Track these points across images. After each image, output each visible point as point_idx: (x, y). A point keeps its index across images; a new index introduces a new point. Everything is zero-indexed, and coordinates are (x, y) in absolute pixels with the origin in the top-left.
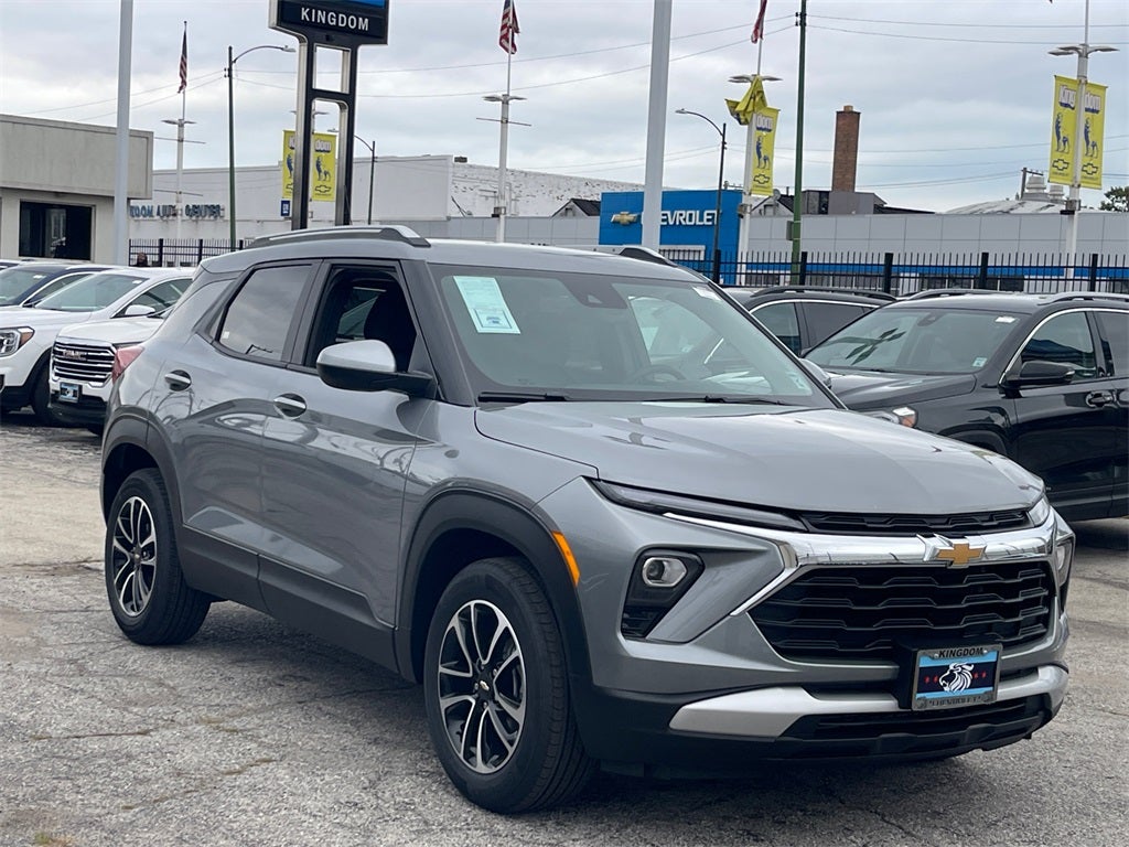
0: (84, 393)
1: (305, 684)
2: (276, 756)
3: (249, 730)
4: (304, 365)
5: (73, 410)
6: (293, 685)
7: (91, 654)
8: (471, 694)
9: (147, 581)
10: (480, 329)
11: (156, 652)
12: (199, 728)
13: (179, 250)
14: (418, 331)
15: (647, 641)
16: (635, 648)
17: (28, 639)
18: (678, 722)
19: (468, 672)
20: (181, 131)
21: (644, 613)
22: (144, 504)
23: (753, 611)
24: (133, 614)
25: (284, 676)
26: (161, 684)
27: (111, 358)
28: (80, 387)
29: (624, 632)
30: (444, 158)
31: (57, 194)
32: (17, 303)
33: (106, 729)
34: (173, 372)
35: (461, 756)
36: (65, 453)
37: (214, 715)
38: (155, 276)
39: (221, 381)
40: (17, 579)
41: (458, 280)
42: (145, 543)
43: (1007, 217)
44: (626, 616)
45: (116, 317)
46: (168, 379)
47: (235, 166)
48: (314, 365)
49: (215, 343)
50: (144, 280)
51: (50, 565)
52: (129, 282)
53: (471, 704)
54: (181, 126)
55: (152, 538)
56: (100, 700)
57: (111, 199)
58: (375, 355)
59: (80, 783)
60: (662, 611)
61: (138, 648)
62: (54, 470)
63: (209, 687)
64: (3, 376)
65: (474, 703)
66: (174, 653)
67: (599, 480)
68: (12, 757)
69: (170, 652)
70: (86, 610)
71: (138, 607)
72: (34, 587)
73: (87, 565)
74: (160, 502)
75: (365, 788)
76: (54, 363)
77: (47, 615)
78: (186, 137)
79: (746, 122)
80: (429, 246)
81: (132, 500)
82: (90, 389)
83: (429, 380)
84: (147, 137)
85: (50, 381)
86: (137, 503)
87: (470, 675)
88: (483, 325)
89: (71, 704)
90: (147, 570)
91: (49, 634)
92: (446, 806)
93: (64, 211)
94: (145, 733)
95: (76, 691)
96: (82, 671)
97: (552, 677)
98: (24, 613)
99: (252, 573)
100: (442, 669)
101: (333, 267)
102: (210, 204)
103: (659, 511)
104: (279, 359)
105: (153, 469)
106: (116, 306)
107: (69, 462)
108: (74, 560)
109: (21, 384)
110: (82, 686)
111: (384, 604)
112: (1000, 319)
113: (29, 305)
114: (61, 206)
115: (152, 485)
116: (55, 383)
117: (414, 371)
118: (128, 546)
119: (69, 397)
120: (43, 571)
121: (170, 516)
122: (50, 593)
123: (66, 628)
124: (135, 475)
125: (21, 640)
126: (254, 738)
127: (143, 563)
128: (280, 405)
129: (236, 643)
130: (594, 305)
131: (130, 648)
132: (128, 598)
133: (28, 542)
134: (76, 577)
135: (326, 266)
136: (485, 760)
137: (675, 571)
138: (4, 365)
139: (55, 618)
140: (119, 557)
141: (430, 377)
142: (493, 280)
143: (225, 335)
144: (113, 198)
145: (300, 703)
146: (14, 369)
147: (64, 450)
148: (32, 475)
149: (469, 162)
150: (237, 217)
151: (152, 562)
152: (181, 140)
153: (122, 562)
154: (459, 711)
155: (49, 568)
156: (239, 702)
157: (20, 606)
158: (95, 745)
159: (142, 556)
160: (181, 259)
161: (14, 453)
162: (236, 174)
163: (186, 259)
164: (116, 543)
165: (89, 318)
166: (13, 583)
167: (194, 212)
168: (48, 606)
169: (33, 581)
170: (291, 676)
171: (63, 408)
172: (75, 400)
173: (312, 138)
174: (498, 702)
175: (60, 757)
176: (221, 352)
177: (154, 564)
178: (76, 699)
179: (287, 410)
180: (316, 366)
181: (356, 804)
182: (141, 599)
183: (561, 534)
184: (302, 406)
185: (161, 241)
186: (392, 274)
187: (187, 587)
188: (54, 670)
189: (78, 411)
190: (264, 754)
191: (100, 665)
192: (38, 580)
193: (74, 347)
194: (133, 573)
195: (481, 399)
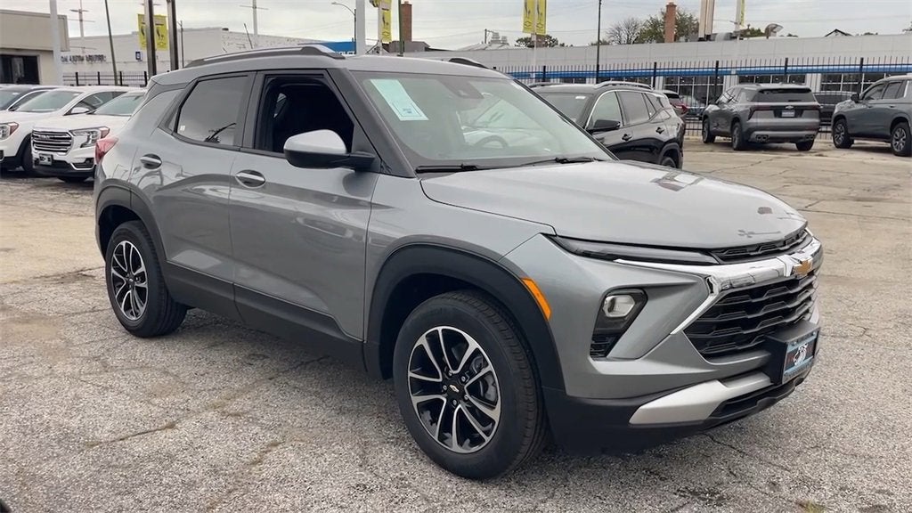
0: (55, 159)
1: (267, 361)
2: (278, 438)
3: (248, 412)
4: (254, 148)
5: (48, 169)
6: (259, 363)
7: (108, 350)
8: (441, 394)
9: (142, 298)
10: (401, 118)
11: (153, 343)
12: (210, 414)
13: (87, 78)
14: (355, 122)
15: (608, 360)
16: (603, 367)
17: (58, 341)
18: (635, 419)
19: (438, 378)
20: (81, 16)
21: (606, 337)
22: (133, 246)
23: (686, 330)
24: (134, 318)
25: (250, 355)
26: (167, 373)
27: (70, 139)
28: (52, 156)
29: (592, 354)
30: (218, 29)
31: (17, 50)
32: (4, 108)
33: (142, 428)
34: (146, 156)
35: (436, 438)
36: (49, 194)
37: (216, 400)
38: (87, 91)
40: (39, 288)
41: (374, 82)
42: (137, 272)
44: (593, 342)
45: (66, 114)
46: (143, 161)
47: (112, 34)
49: (174, 134)
50: (81, 93)
51: (59, 275)
52: (71, 95)
53: (443, 402)
54: (80, 12)
55: (143, 269)
56: (128, 395)
57: (51, 52)
58: (326, 141)
59: (139, 496)
60: (617, 336)
61: (140, 341)
62: (45, 206)
63: (202, 372)
64: (2, 151)
65: (445, 400)
66: (166, 343)
67: (556, 235)
68: (75, 474)
69: (162, 342)
70: (93, 310)
71: (137, 314)
72: (52, 295)
73: (84, 273)
74: (146, 245)
75: (361, 466)
76: (34, 143)
77: (67, 318)
78: (84, 18)
79: (377, 6)
80: (344, 58)
81: (123, 243)
82: (58, 156)
83: (373, 159)
84: (63, 18)
85: (33, 153)
86: (128, 246)
87: (440, 380)
88: (402, 115)
89: (107, 403)
90: (141, 291)
91: (72, 334)
92: (432, 481)
93: (21, 59)
94: (172, 426)
95: (107, 388)
96: (106, 367)
97: (526, 387)
98: (51, 318)
99: (231, 297)
100: (410, 374)
101: (266, 76)
102: (98, 54)
103: (611, 258)
104: (232, 144)
105: (137, 222)
106: (66, 108)
107: (52, 200)
108: (74, 270)
109: (14, 155)
110: (110, 382)
112: (577, 97)
113: (12, 109)
114: (20, 56)
115: (138, 233)
116: (35, 154)
117: (356, 153)
118: (124, 274)
119: (46, 161)
120: (55, 280)
121: (155, 254)
122: (65, 298)
123: (83, 328)
124: (123, 226)
125: (53, 342)
126: (255, 420)
127: (136, 284)
128: (240, 178)
130: (464, 97)
131: (128, 337)
132: (127, 307)
133: (40, 259)
134: (79, 283)
136: (460, 443)
137: (624, 306)
138: (3, 144)
139: (74, 320)
140: (116, 279)
141: (374, 156)
142: (397, 81)
143: (182, 128)
144: (52, 51)
145: (270, 379)
146: (10, 147)
147: (46, 192)
148: (32, 211)
149: (230, 30)
150: (116, 60)
151: (144, 285)
152: (81, 20)
153: (120, 283)
154: (433, 407)
155: (58, 278)
156: (228, 384)
157: (46, 312)
158: (139, 447)
159: (135, 280)
160: (88, 82)
161: (17, 196)
162: (113, 39)
163: (91, 82)
164: (113, 271)
165: (50, 116)
166: (37, 293)
167: (90, 58)
168: (66, 310)
169: (50, 289)
170: (254, 355)
171: (41, 167)
172: (50, 163)
173: (154, 18)
174: (468, 401)
175: (116, 466)
176: (181, 140)
177: (146, 286)
178: (110, 396)
179: (248, 182)
180: (283, 152)
181: (365, 486)
182: (138, 308)
183: (530, 280)
184: (262, 179)
185: (77, 73)
186: (321, 80)
187: (172, 300)
188: (85, 368)
189: (52, 169)
190: (269, 437)
191: (116, 360)
192: (53, 289)
193: (45, 133)
194: (130, 292)
195: (418, 172)
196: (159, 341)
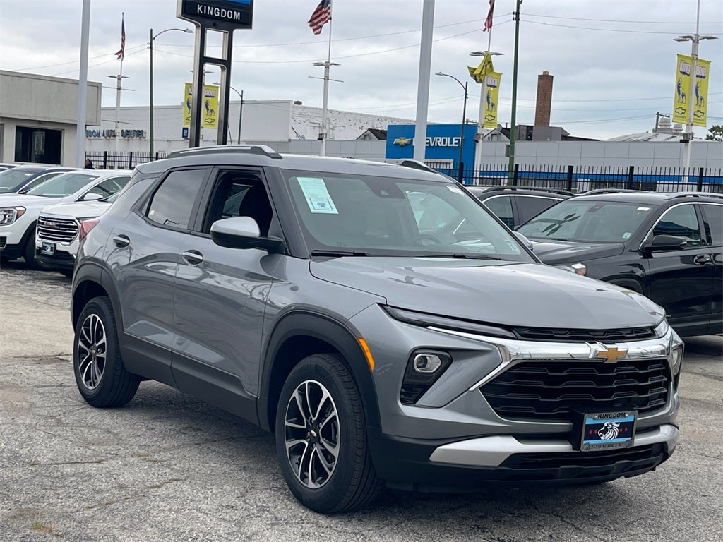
0: (58, 249)
1: (200, 433)
2: (182, 477)
3: (165, 461)
4: (202, 232)
5: (50, 260)
6: (193, 433)
7: (64, 413)
8: (305, 439)
9: (100, 367)
10: (313, 211)
11: (105, 412)
12: (133, 459)
13: (117, 159)
14: (274, 211)
15: (416, 406)
16: (408, 411)
17: (24, 403)
18: (434, 457)
19: (304, 425)
20: (119, 83)
21: (414, 389)
22: (99, 319)
23: (482, 388)
24: (91, 388)
25: (186, 428)
26: (109, 432)
27: (75, 227)
28: (55, 245)
29: (403, 401)
30: (287, 102)
31: (40, 122)
32: (14, 191)
33: (75, 459)
34: (118, 236)
35: (299, 477)
36: (45, 287)
37: (142, 451)
38: (103, 175)
39: (149, 242)
40: (16, 366)
41: (299, 179)
42: (99, 343)
43: (646, 144)
44: (403, 390)
45: (78, 201)
46: (115, 240)
47: (154, 105)
48: (208, 231)
49: (145, 218)
50: (96, 177)
51: (37, 357)
52: (87, 179)
53: (305, 445)
54: (119, 79)
55: (104, 340)
56: (71, 441)
58: (247, 226)
59: (59, 492)
60: (426, 388)
61: (94, 409)
62: (39, 298)
63: (139, 434)
64: (5, 238)
65: (307, 444)
66: (116, 413)
67: (387, 305)
68: (16, 476)
70: (61, 385)
71: (94, 383)
72: (27, 371)
73: (61, 357)
74: (109, 318)
75: (238, 497)
76: (39, 230)
77: (36, 388)
78: (122, 87)
79: (481, 81)
80: (281, 158)
81: (91, 316)
82: (61, 246)
83: (281, 242)
84: (98, 86)
85: (36, 241)
86: (95, 318)
87: (305, 427)
88: (315, 208)
89: (52, 443)
90: (100, 361)
91: (38, 400)
92: (289, 509)
93: (44, 133)
94: (99, 462)
95: (55, 436)
96: (59, 423)
97: (356, 428)
98: (22, 387)
99: (168, 363)
100: (287, 423)
101: (221, 170)
102: (137, 129)
103: (424, 325)
104: (186, 228)
105: (105, 297)
106: (79, 194)
107: (48, 293)
108: (53, 354)
109: (17, 243)
110: (59, 433)
111: (251, 384)
112: (640, 209)
113: (23, 192)
114: (42, 130)
115: (104, 307)
116: (39, 242)
117: (271, 236)
118: (88, 345)
119: (48, 251)
120: (33, 361)
121: (115, 326)
122: (38, 375)
123: (48, 396)
124: (93, 300)
125: (20, 404)
126: (168, 466)
127: (98, 356)
128: (186, 257)
129: (156, 407)
130: (385, 196)
131: (89, 410)
132: (88, 378)
133: (23, 342)
134: (54, 365)
135: (216, 170)
136: (313, 480)
137: (434, 363)
138: (6, 230)
139: (41, 390)
140: (82, 352)
141: (282, 240)
142: (321, 180)
143: (152, 213)
144: (76, 125)
145: (196, 444)
146: (13, 234)
147: (44, 285)
148: (25, 301)
149: (303, 105)
150: (154, 138)
151: (103, 355)
152: (119, 89)
153: (85, 355)
154: (298, 450)
155: (36, 359)
156: (158, 443)
157: (19, 383)
158: (68, 469)
159: (97, 351)
160: (118, 164)
161: (13, 286)
162: (154, 111)
163: (121, 164)
164: (80, 343)
165: (61, 201)
166: (14, 368)
167: (126, 134)
168: (36, 382)
169: (27, 367)
170: (191, 428)
171: (44, 258)
172: (52, 253)
173: (203, 88)
174: (322, 444)
175: (46, 476)
176: (149, 223)
177: (105, 357)
178: (56, 441)
179: (192, 261)
180: (209, 233)
181: (233, 507)
182: (96, 378)
183: (363, 339)
184: (201, 258)
185: (106, 153)
186: (258, 175)
187: (126, 371)
188: (41, 422)
189: (53, 261)
190: (174, 476)
191: (70, 420)
192: (30, 367)
193: (51, 220)
194: (92, 362)
195: (313, 255)
196: (111, 411)
